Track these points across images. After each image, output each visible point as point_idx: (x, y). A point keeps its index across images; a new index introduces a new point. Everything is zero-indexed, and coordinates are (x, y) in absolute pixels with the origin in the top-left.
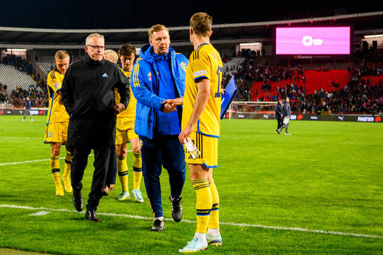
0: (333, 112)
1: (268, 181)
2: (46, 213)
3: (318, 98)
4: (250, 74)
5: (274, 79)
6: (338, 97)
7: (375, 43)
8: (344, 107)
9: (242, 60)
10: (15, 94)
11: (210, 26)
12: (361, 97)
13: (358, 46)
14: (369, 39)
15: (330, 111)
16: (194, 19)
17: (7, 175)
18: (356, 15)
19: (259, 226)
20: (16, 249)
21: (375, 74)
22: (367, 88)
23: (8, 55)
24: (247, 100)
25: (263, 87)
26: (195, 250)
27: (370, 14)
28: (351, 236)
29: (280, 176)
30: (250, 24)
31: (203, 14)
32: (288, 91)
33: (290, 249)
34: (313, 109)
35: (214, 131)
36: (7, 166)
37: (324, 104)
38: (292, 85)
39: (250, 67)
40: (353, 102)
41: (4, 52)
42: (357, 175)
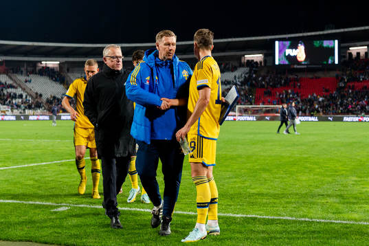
0: (324, 113)
1: (265, 175)
2: (67, 208)
3: (311, 102)
4: (254, 82)
5: (274, 86)
6: (328, 100)
7: (358, 54)
8: (333, 109)
9: (246, 69)
10: (49, 102)
11: (212, 41)
12: (347, 100)
13: (344, 57)
14: (354, 50)
15: (321, 113)
16: (198, 34)
17: (36, 174)
18: (342, 30)
19: (254, 216)
20: (36, 242)
21: (359, 81)
22: (352, 92)
23: (43, 67)
24: (251, 104)
25: (265, 93)
26: (196, 240)
27: (355, 29)
28: (331, 223)
29: (275, 170)
30: (253, 38)
31: (206, 31)
32: (286, 96)
33: (278, 236)
34: (307, 112)
35: (213, 134)
36: (37, 166)
37: (317, 106)
38: (290, 91)
39: (254, 76)
40: (341, 105)
41: (39, 64)
42: (340, 168)
